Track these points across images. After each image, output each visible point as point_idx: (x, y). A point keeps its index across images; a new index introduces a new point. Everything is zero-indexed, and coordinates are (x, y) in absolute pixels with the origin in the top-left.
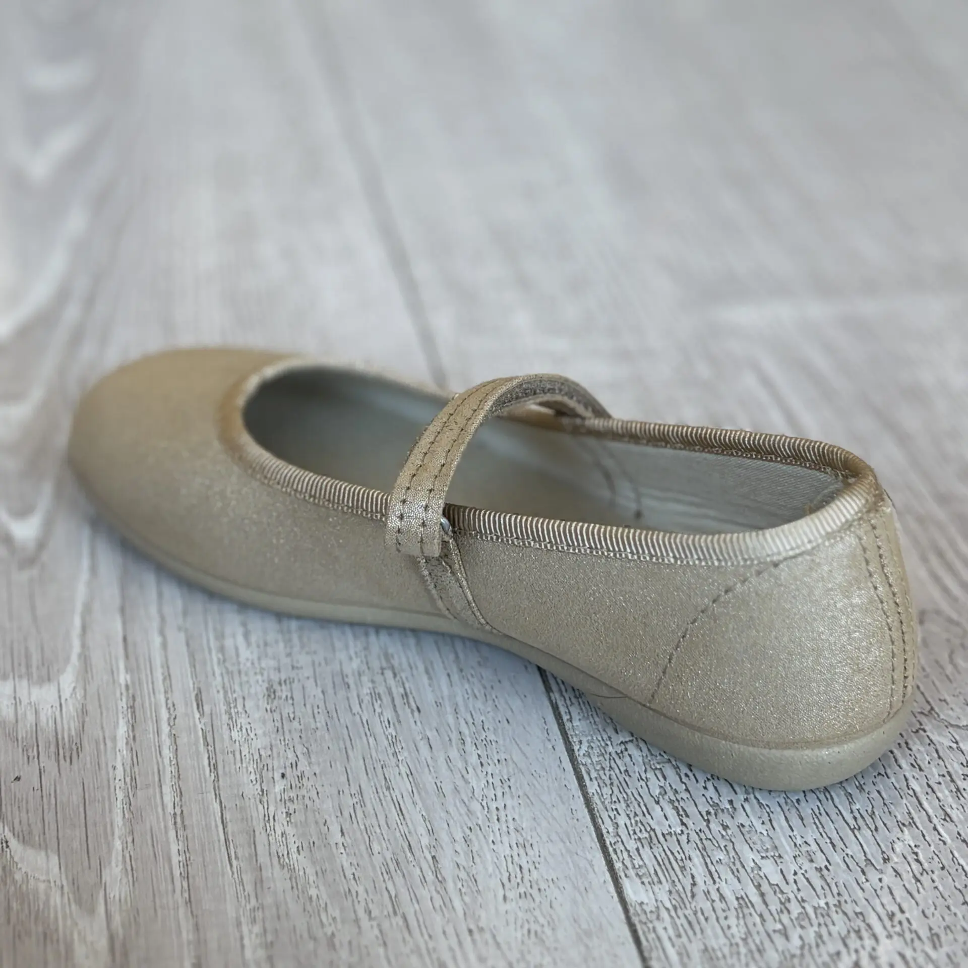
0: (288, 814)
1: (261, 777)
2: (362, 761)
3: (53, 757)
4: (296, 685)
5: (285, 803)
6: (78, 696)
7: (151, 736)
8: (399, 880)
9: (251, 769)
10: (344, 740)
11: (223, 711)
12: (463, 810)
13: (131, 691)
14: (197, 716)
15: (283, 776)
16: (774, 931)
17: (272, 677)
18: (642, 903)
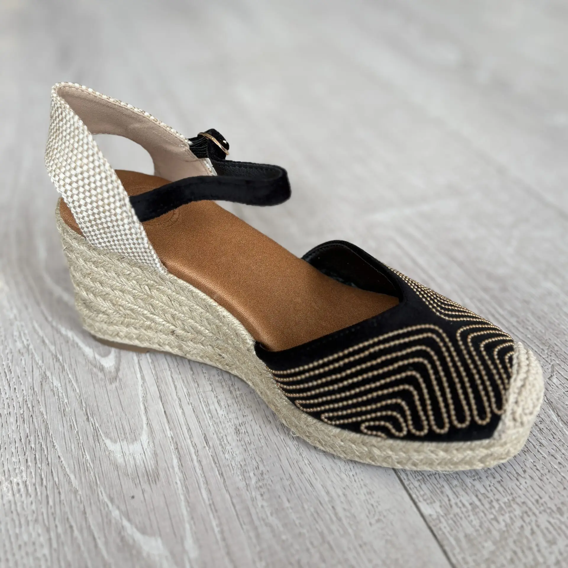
0: (262, 495)
1: (244, 477)
2: (287, 461)
3: (147, 483)
4: (247, 425)
5: (259, 490)
6: (151, 446)
7: (189, 463)
8: (321, 522)
9: (238, 473)
10: (276, 451)
11: (218, 444)
12: (339, 479)
13: (174, 440)
14: (207, 448)
15: (254, 474)
16: (492, 519)
17: (235, 422)
18: (430, 515)
